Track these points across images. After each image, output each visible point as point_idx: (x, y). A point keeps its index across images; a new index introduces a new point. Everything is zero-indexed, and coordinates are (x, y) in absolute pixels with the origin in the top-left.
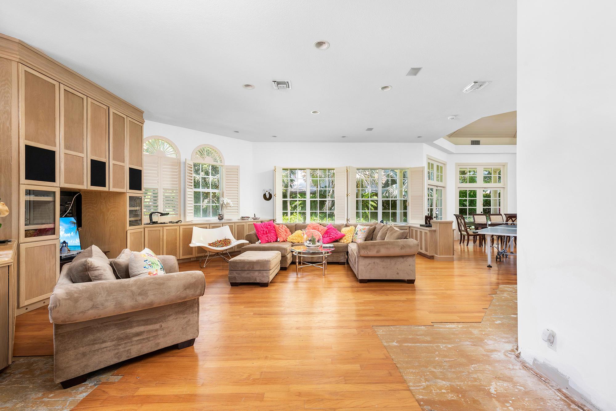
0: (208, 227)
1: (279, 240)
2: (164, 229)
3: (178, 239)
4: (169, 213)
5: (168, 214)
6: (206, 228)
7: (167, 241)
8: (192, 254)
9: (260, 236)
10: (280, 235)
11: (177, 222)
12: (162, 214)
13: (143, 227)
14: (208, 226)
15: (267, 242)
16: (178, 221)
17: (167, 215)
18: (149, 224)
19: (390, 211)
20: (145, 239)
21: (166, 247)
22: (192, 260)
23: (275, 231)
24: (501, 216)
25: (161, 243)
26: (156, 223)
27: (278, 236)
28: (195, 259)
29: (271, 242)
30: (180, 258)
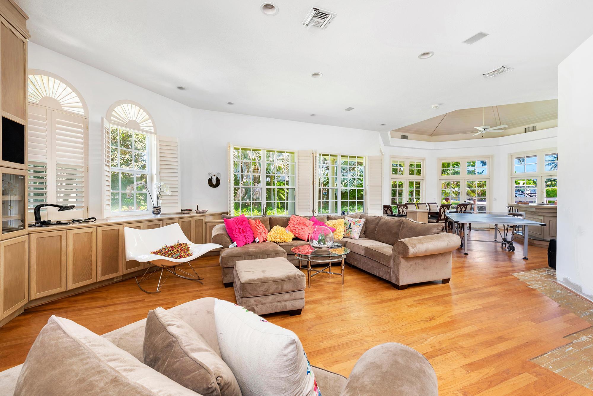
0: (142, 227)
1: (257, 240)
2: (69, 234)
3: (94, 248)
4: (74, 206)
5: (72, 207)
6: (139, 228)
7: (74, 254)
8: (117, 271)
9: (235, 236)
10: (258, 233)
11: (86, 221)
12: (62, 208)
13: (28, 233)
14: (142, 225)
15: (244, 243)
16: (90, 219)
17: (70, 209)
18: (34, 226)
19: (349, 201)
20: (31, 254)
21: (73, 265)
22: (115, 280)
23: (251, 228)
24: (425, 205)
25: (64, 258)
26: (47, 223)
27: (255, 235)
28: (121, 278)
29: (248, 244)
30: (98, 280)
